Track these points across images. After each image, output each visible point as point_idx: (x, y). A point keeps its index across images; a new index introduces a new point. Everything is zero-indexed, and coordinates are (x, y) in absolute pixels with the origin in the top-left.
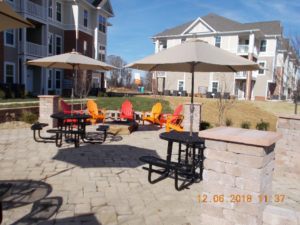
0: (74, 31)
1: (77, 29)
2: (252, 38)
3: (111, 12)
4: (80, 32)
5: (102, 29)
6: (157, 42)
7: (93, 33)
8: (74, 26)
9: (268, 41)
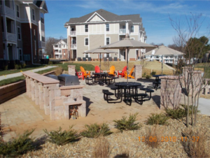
0: (29, 24)
1: (30, 22)
2: (127, 25)
3: (46, 10)
4: (32, 24)
5: (43, 21)
6: (69, 27)
7: (38, 24)
8: (28, 20)
9: (134, 26)
